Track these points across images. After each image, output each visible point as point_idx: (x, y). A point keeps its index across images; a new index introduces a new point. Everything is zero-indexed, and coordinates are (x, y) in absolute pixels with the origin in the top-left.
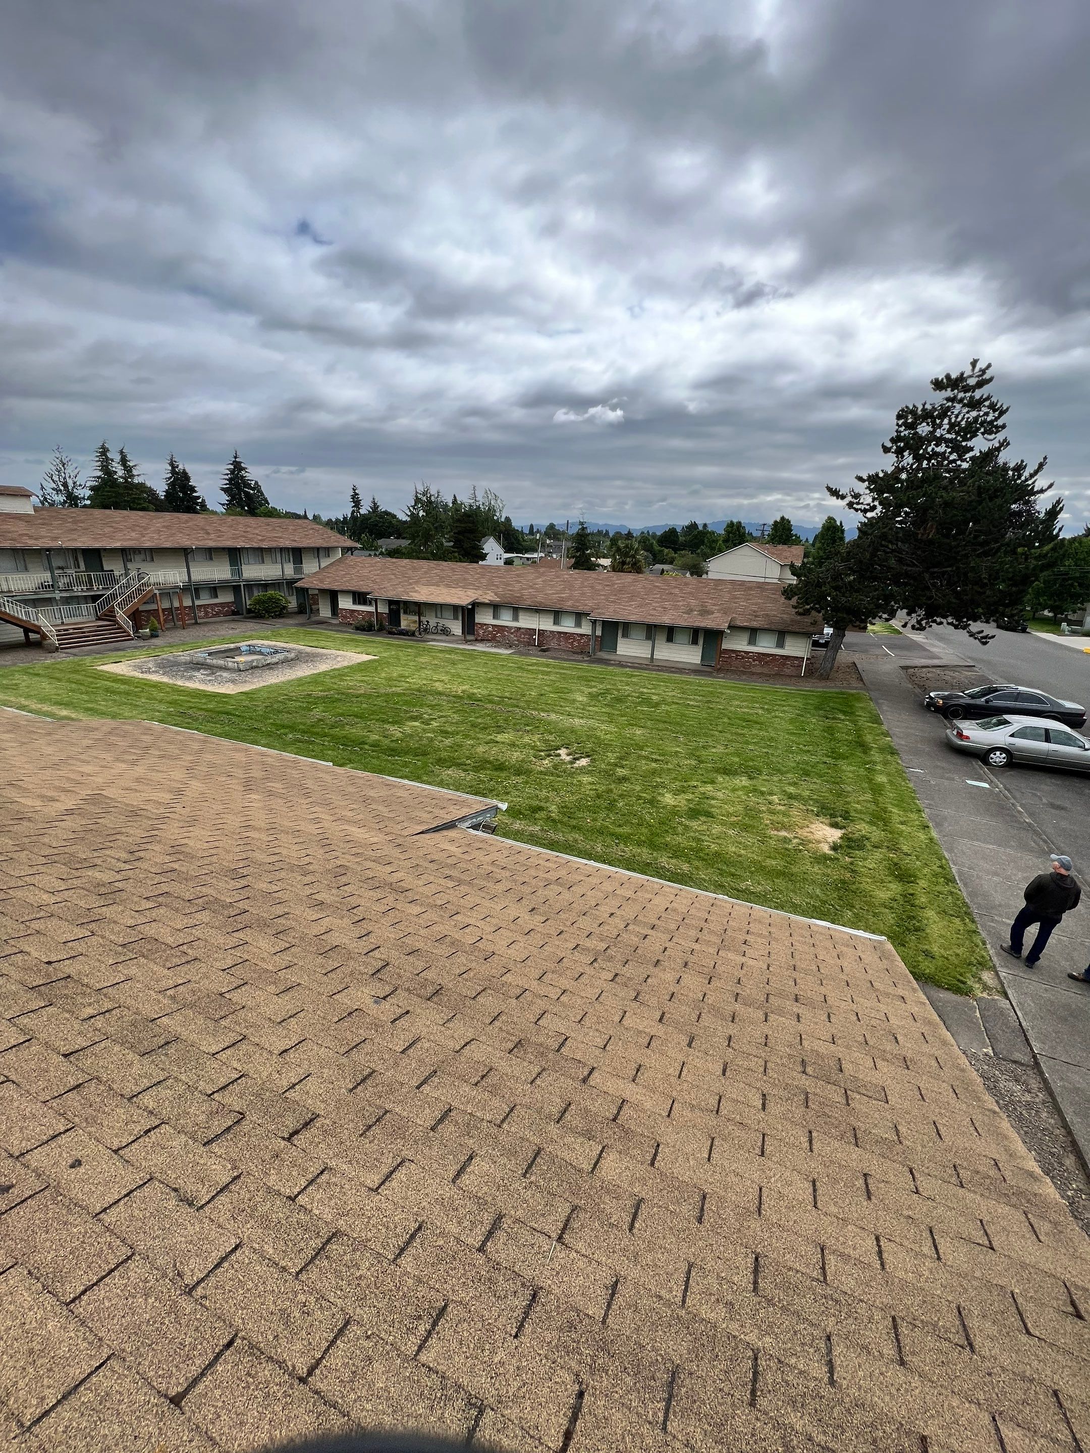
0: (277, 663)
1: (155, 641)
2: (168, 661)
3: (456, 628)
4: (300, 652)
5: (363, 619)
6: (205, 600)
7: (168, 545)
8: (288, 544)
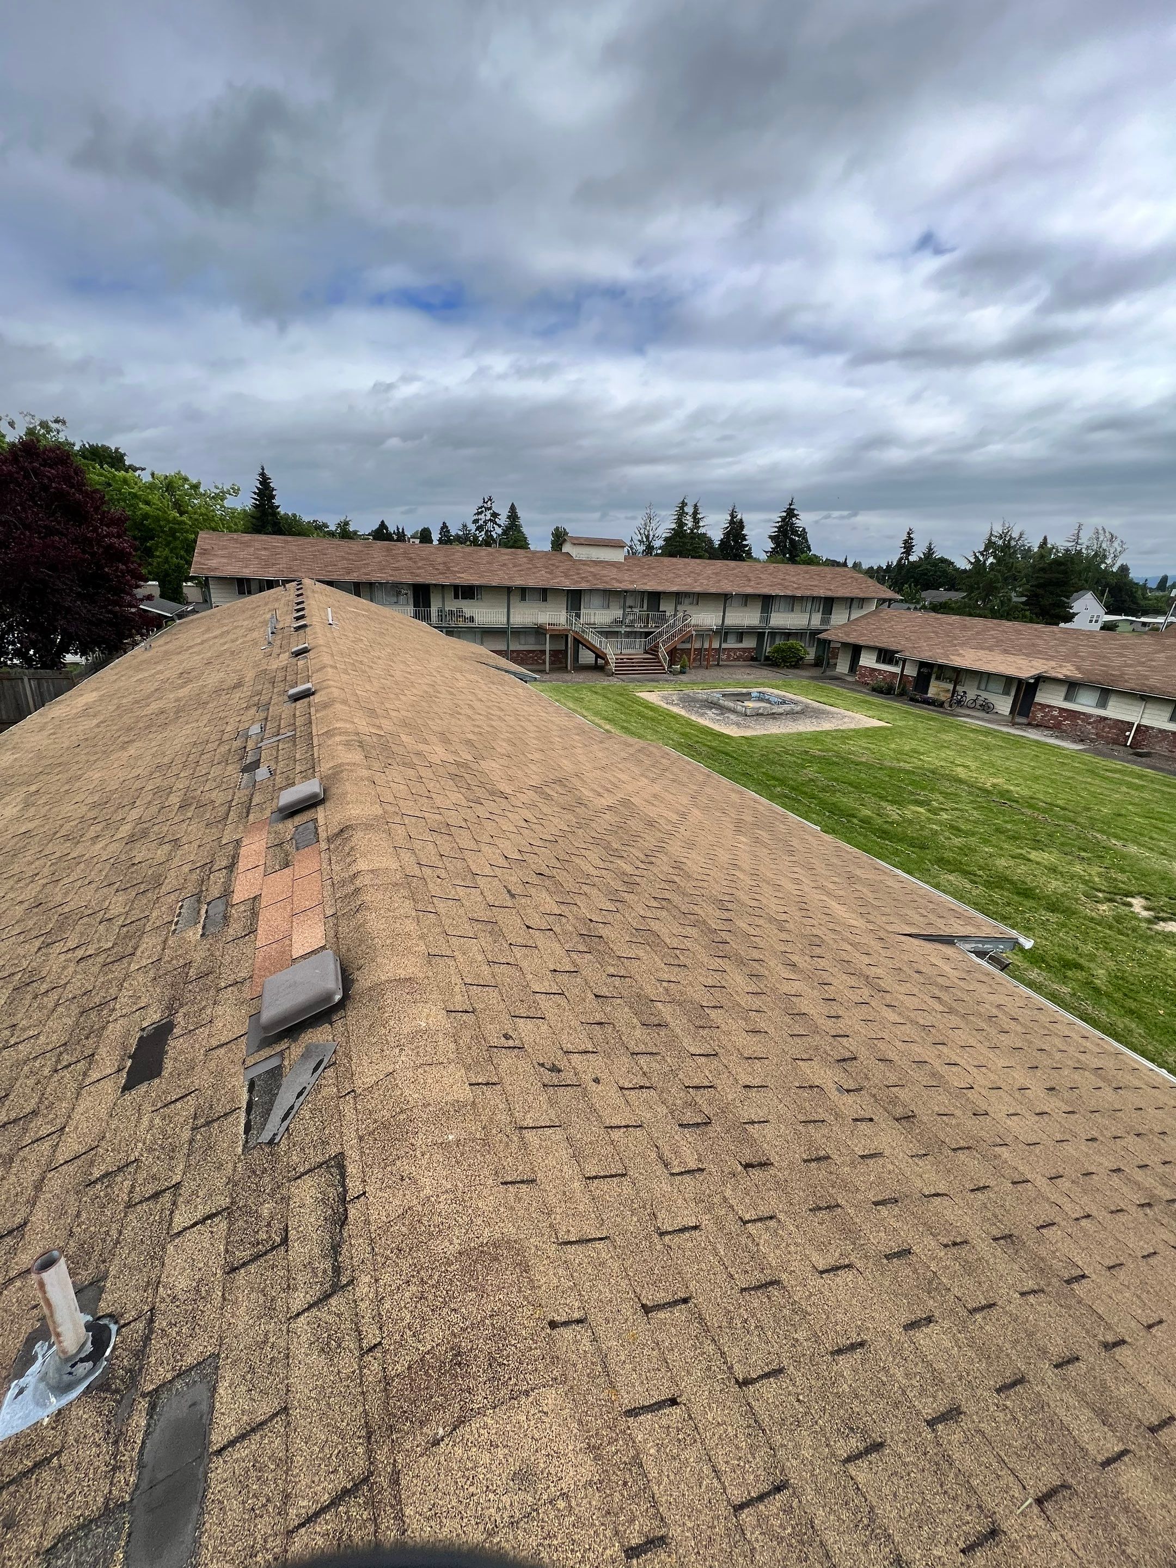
0: (781, 714)
1: (682, 677)
2: (689, 696)
3: (1004, 705)
4: (807, 706)
5: (883, 679)
6: (731, 644)
7: (713, 590)
8: (822, 593)
